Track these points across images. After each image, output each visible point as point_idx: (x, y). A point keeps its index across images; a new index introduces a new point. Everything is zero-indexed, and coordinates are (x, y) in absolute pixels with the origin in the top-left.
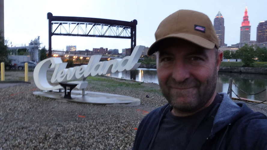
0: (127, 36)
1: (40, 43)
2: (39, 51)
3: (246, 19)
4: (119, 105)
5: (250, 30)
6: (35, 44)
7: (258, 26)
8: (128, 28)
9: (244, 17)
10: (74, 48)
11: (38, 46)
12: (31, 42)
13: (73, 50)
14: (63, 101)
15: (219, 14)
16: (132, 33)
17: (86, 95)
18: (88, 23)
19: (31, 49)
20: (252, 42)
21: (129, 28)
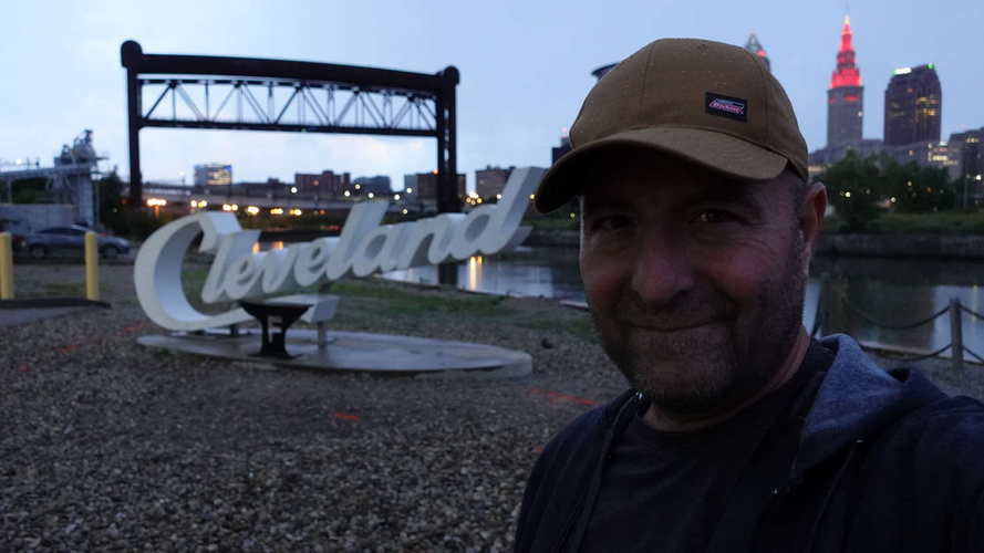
0: (424, 126)
1: (99, 154)
2: (94, 188)
3: (846, 60)
4: (464, 375)
5: (861, 98)
6: (79, 157)
7: (890, 85)
8: (424, 97)
9: (840, 56)
10: (225, 175)
11: (88, 169)
12: (64, 153)
13: (220, 180)
14: (258, 366)
15: (754, 44)
16: (439, 117)
17: (331, 342)
18: (275, 81)
19: (64, 181)
20: (871, 143)
21: (430, 98)
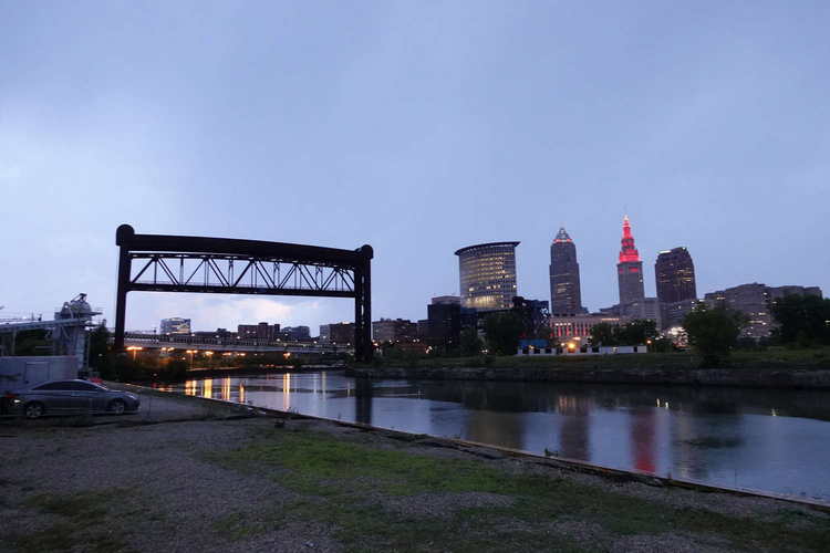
2: (86, 338)
3: (628, 244)
7: (658, 261)
8: (346, 268)
11: (84, 322)
12: (64, 309)
15: (562, 234)
16: (357, 281)
18: (235, 256)
21: (351, 269)
